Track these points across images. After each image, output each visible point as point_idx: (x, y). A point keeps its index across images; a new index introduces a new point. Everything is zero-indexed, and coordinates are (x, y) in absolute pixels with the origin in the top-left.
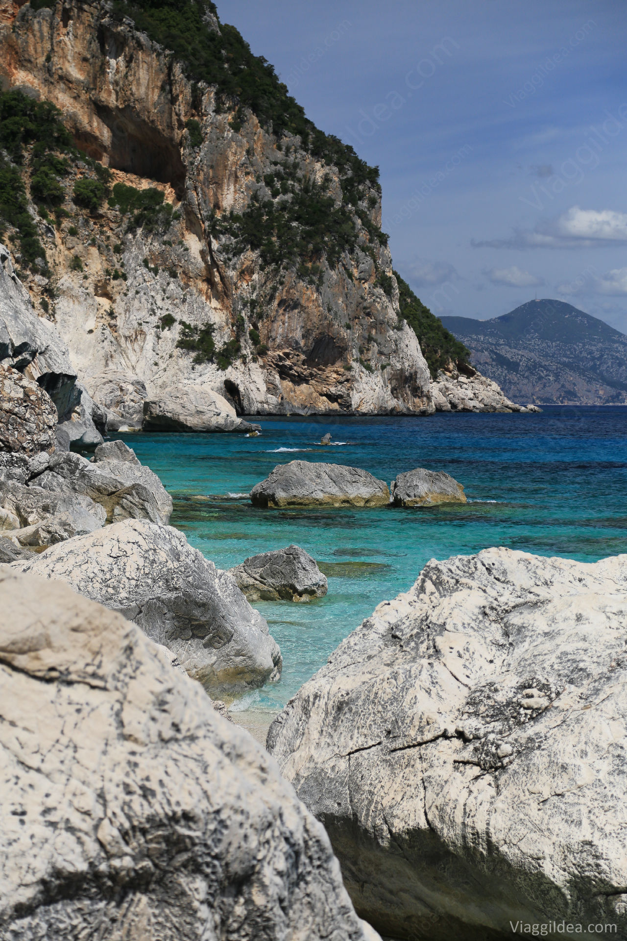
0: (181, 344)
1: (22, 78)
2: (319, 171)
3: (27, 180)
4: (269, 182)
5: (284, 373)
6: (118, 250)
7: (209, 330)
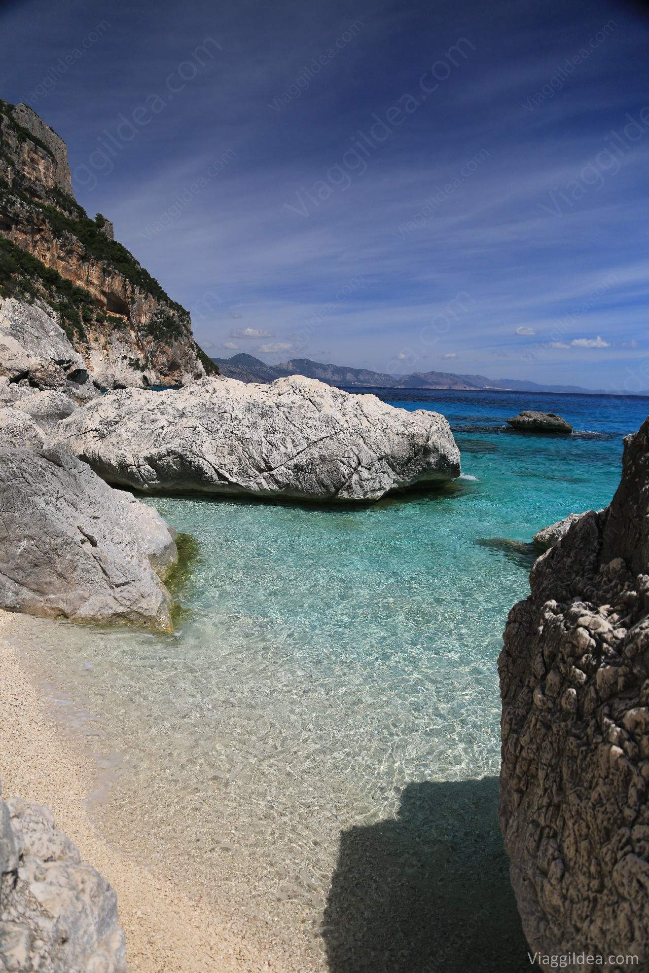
0: (129, 364)
1: (79, 283)
2: (171, 312)
3: (81, 315)
4: (156, 315)
5: (161, 373)
6: (109, 335)
7: (138, 359)
